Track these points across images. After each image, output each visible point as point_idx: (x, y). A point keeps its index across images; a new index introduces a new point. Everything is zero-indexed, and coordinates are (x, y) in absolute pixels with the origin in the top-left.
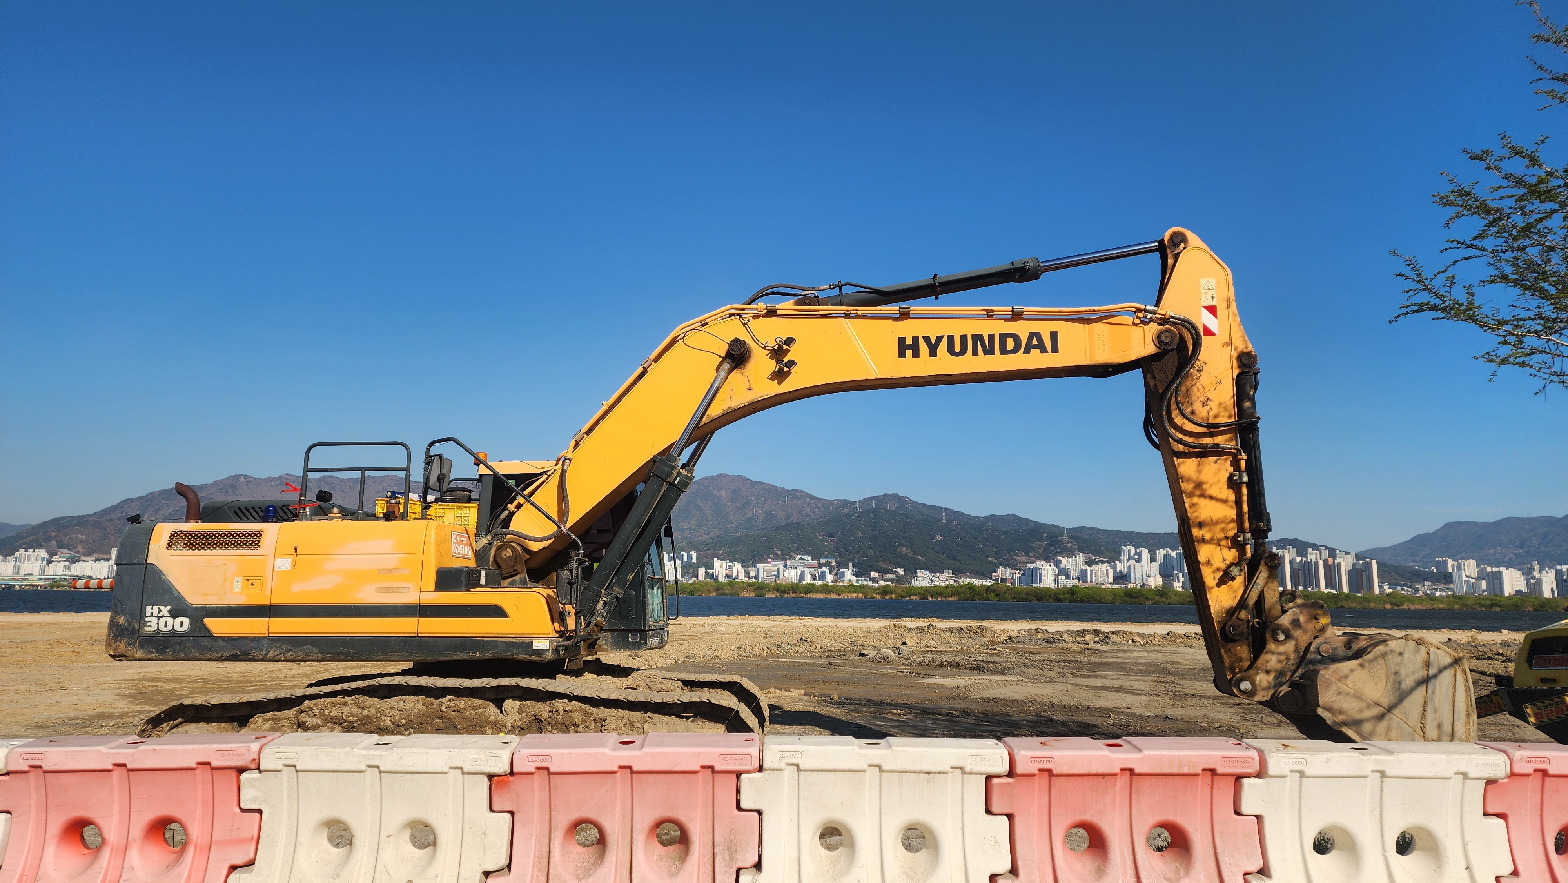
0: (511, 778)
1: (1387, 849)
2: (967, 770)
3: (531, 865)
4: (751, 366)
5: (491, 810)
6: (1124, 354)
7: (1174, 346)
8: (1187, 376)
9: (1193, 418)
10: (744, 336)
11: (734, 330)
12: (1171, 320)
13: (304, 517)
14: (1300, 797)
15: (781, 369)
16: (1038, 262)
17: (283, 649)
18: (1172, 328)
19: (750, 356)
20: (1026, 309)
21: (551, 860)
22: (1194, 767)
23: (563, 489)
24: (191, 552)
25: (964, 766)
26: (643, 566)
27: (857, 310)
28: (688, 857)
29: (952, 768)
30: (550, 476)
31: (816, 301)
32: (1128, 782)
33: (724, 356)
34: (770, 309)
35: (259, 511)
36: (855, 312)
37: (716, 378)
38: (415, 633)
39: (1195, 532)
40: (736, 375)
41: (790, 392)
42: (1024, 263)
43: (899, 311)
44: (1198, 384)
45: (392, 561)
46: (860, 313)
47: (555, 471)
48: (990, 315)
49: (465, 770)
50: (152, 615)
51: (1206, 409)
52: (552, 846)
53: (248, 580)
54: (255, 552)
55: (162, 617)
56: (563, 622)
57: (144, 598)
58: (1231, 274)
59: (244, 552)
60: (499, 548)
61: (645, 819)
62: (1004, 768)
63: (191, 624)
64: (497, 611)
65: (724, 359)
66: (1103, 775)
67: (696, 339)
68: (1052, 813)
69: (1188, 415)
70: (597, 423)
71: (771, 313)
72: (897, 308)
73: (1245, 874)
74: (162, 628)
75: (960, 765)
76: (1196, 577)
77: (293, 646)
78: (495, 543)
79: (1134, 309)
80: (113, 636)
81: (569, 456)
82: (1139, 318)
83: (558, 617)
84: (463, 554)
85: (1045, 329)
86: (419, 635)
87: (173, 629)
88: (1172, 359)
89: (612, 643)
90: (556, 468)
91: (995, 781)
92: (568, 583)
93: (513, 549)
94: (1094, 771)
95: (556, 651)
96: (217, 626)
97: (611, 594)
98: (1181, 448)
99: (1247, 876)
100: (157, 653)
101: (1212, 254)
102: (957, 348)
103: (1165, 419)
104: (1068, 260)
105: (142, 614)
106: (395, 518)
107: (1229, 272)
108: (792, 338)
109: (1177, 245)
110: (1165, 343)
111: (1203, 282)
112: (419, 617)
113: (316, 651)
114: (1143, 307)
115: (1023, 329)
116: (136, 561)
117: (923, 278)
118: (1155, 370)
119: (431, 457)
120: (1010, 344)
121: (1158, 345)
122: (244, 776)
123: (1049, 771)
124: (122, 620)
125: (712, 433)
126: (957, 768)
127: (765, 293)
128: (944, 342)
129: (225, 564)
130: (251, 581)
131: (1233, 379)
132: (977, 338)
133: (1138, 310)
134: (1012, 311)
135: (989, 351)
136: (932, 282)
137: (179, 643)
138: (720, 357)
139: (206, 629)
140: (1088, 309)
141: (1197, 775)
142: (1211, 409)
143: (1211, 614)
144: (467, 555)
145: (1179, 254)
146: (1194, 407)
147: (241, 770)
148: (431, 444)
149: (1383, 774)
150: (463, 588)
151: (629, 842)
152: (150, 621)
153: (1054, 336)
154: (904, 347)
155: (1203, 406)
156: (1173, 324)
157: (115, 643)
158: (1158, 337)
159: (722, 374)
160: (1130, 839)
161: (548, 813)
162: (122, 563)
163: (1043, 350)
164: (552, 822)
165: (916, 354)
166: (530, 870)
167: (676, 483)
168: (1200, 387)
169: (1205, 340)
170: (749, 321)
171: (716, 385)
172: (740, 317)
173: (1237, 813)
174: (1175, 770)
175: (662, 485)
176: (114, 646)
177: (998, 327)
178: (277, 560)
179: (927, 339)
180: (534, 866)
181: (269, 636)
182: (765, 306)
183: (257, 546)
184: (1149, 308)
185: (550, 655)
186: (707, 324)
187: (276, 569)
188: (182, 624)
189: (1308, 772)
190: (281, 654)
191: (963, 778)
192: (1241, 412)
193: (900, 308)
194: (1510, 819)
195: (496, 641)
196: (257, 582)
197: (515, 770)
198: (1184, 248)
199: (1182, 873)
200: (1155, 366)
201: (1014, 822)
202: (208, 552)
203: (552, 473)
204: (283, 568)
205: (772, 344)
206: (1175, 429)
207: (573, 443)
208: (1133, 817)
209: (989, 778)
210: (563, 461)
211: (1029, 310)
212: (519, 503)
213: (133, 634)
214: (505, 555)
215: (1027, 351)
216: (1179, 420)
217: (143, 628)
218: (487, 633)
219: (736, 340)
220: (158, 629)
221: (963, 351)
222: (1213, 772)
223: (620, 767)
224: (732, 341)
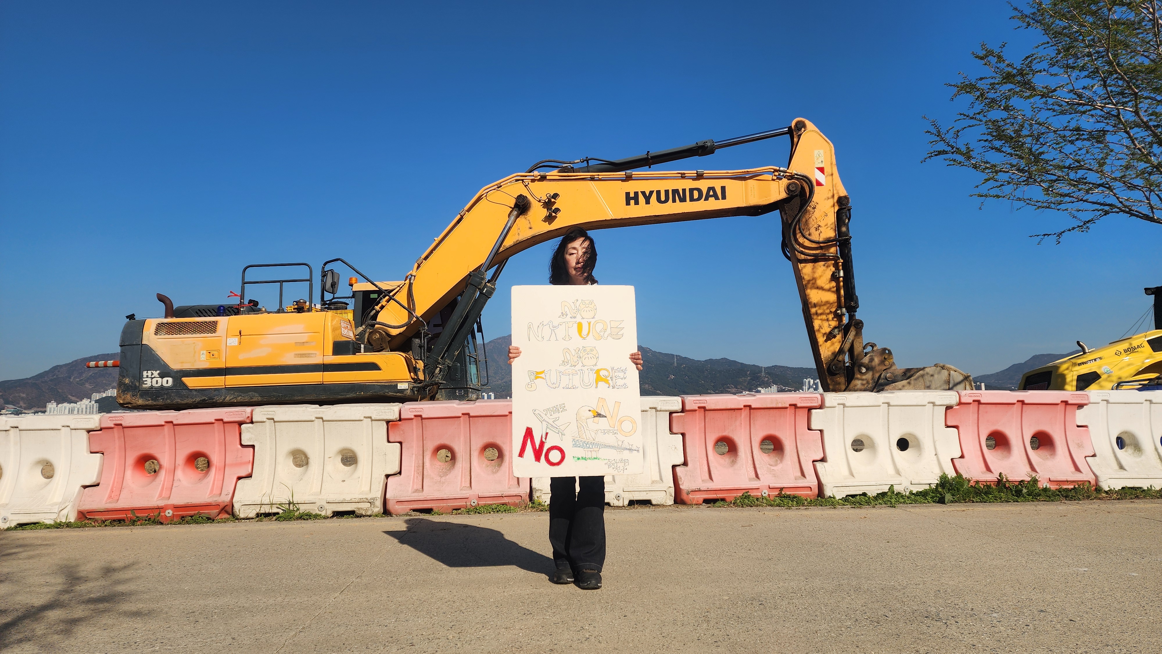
0: (400, 423)
1: (892, 446)
2: (659, 409)
3: (413, 470)
4: (531, 213)
5: (389, 442)
6: (766, 199)
7: (798, 192)
8: (806, 211)
9: (810, 237)
10: (525, 193)
11: (519, 189)
12: (796, 176)
13: (244, 313)
14: (844, 419)
15: (550, 215)
16: (713, 142)
17: (235, 395)
18: (796, 181)
19: (530, 207)
20: (705, 172)
21: (425, 467)
22: (784, 403)
23: (411, 295)
24: (170, 336)
25: (657, 406)
26: (464, 347)
27: (598, 175)
28: (503, 463)
29: (650, 408)
30: (401, 287)
31: (572, 170)
32: (748, 413)
33: (513, 207)
34: (542, 176)
35: (212, 311)
36: (597, 176)
37: (508, 220)
38: (321, 382)
39: (813, 310)
40: (521, 220)
41: (556, 229)
42: (704, 143)
43: (625, 175)
44: (813, 217)
45: (304, 338)
46: (600, 177)
47: (405, 284)
48: (683, 177)
49: (373, 418)
50: (147, 377)
51: (818, 232)
52: (424, 460)
53: (210, 353)
54: (214, 335)
55: (154, 377)
56: (416, 373)
57: (141, 366)
58: (833, 146)
59: (206, 335)
60: (370, 333)
61: (478, 443)
62: (679, 407)
63: (174, 381)
64: (373, 367)
65: (513, 209)
66: (734, 409)
67: (495, 196)
68: (706, 432)
69: (807, 236)
70: (431, 252)
71: (543, 178)
72: (624, 173)
73: (813, 461)
74: (154, 384)
75: (654, 406)
76: (812, 336)
77: (241, 393)
78: (368, 330)
79: (773, 170)
80: (122, 391)
81: (414, 274)
82: (775, 175)
83: (413, 369)
84: (348, 335)
85: (717, 185)
86: (324, 383)
87: (162, 385)
88: (797, 201)
89: (446, 396)
90: (406, 282)
91: (674, 415)
92: (419, 347)
93: (380, 333)
94: (729, 407)
95: (412, 390)
96: (191, 382)
97: (444, 364)
98: (803, 257)
99: (815, 463)
100: (152, 400)
101: (822, 134)
102: (663, 198)
103: (792, 239)
104: (732, 141)
105: (141, 377)
106: (304, 312)
107: (832, 145)
108: (557, 193)
109: (800, 130)
110: (792, 191)
111: (816, 152)
112: (323, 372)
113: (257, 395)
114: (778, 168)
115: (703, 185)
116: (135, 343)
117: (640, 154)
118: (786, 209)
119: (325, 272)
120: (696, 195)
121: (787, 193)
122: (243, 426)
123: (704, 408)
124: (127, 381)
125: (507, 259)
126: (653, 408)
127: (539, 166)
128: (654, 195)
129: (194, 343)
130: (211, 353)
131: (835, 213)
132: (675, 192)
133: (776, 171)
134: (697, 173)
135: (683, 200)
136: (646, 156)
137: (167, 394)
138: (511, 207)
139: (184, 384)
140: (743, 170)
141: (786, 408)
142: (821, 232)
143: (821, 359)
144: (351, 336)
145: (801, 135)
146: (810, 231)
147: (240, 424)
148: (325, 264)
149: (888, 404)
150: (351, 353)
151: (469, 457)
152: (146, 381)
153: (723, 189)
154: (631, 199)
155: (816, 230)
156: (797, 179)
157: (123, 395)
158: (788, 187)
159: (513, 218)
160: (750, 445)
161: (422, 442)
162: (125, 344)
163: (717, 198)
164: (424, 446)
165: (637, 203)
166: (413, 473)
167: (484, 292)
168: (814, 219)
169: (817, 189)
170: (528, 184)
171: (509, 225)
172: (523, 181)
173: (809, 429)
174: (774, 406)
175: (475, 291)
176: (123, 397)
177: (688, 184)
178: (228, 339)
179: (643, 193)
180: (414, 471)
181: (225, 387)
182: (539, 174)
183: (215, 331)
184: (782, 169)
185: (409, 392)
186: (501, 186)
187: (228, 345)
188: (167, 382)
189: (847, 405)
190: (234, 398)
191: (656, 414)
192: (840, 233)
193: (626, 173)
194: (960, 429)
195: (374, 385)
196: (215, 353)
197: (402, 417)
198: (804, 131)
199: (779, 461)
200: (786, 207)
201: (685, 438)
202: (182, 336)
203: (403, 286)
204: (233, 344)
205: (544, 198)
206: (799, 245)
207: (416, 265)
208: (752, 433)
209: (671, 413)
210: (410, 278)
211: (707, 172)
212: (382, 305)
213: (135, 390)
214: (375, 337)
215: (706, 199)
216: (801, 240)
217: (142, 386)
218: (368, 380)
219: (521, 196)
220: (152, 385)
221: (666, 200)
222: (795, 406)
223: (463, 414)
224: (518, 196)
